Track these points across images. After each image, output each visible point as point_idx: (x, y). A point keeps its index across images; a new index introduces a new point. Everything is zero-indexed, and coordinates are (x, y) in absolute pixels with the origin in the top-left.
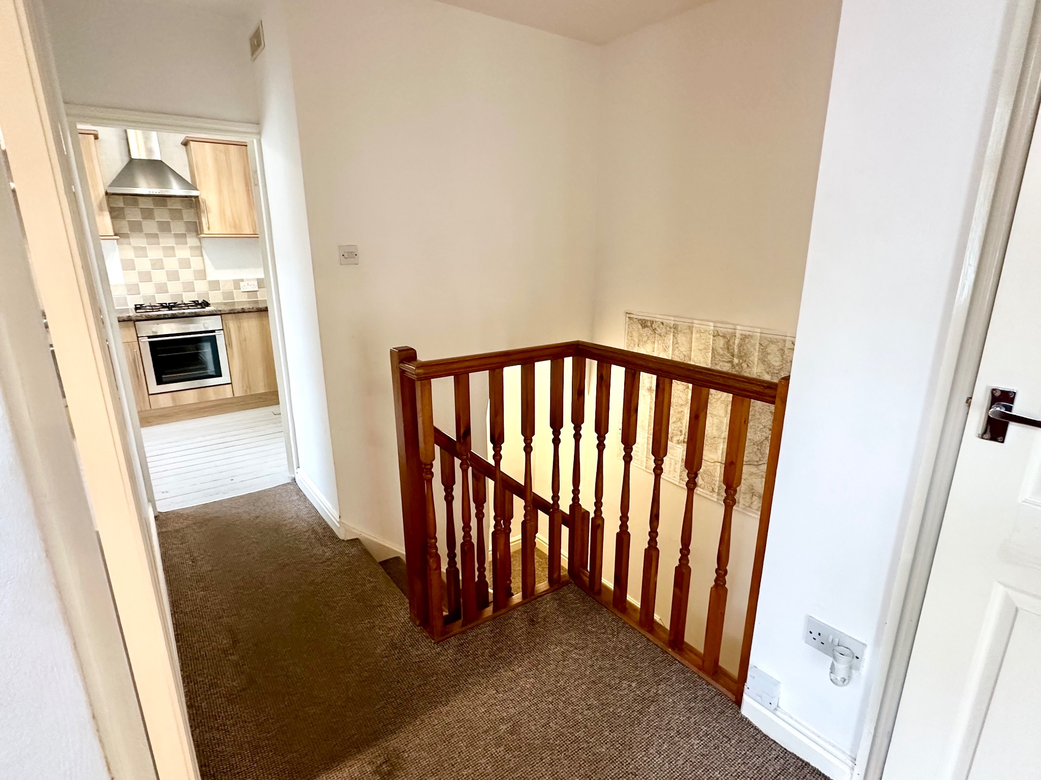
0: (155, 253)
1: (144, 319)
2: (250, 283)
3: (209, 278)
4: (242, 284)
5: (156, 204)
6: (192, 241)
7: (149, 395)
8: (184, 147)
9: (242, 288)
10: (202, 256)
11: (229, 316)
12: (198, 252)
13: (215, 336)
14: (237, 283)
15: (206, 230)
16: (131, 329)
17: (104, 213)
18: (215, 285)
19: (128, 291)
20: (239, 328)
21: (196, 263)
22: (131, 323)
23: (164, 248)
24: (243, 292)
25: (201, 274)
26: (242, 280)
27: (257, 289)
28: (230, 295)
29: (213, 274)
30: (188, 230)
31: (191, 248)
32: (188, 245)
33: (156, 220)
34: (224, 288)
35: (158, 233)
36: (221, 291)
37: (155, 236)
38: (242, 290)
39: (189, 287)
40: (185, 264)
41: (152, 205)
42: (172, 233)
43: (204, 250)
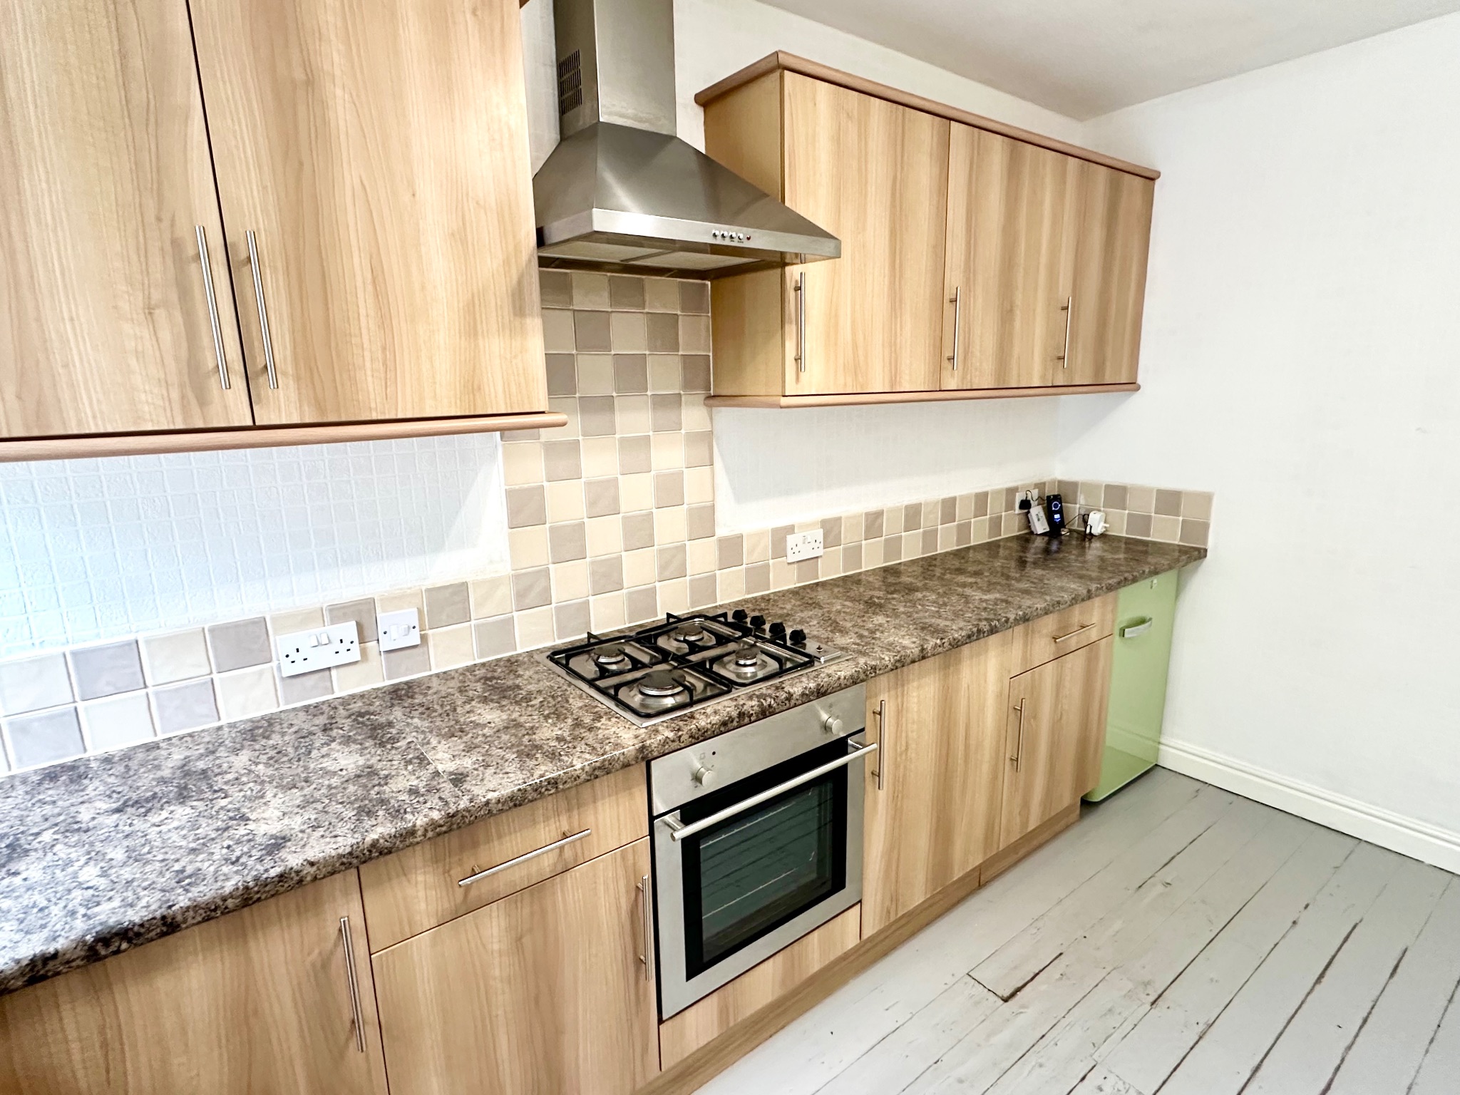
0: (599, 460)
2: (809, 535)
3: (721, 532)
4: (791, 541)
6: (694, 416)
7: (661, 1020)
8: (703, 113)
9: (789, 552)
10: (711, 463)
12: (701, 453)
13: (845, 766)
14: (780, 537)
15: (790, 385)
16: (635, 789)
17: (528, 321)
18: (731, 550)
19: (520, 596)
20: (899, 716)
21: (695, 485)
23: (625, 444)
24: (790, 563)
25: (703, 520)
26: (791, 529)
27: (821, 552)
28: (759, 573)
29: (727, 519)
30: (688, 384)
31: (693, 439)
32: (683, 431)
33: (613, 352)
34: (751, 556)
35: (614, 394)
36: (744, 566)
37: (605, 405)
38: (791, 558)
39: (673, 564)
40: (670, 492)
41: (607, 300)
42: (649, 393)
43: (717, 444)
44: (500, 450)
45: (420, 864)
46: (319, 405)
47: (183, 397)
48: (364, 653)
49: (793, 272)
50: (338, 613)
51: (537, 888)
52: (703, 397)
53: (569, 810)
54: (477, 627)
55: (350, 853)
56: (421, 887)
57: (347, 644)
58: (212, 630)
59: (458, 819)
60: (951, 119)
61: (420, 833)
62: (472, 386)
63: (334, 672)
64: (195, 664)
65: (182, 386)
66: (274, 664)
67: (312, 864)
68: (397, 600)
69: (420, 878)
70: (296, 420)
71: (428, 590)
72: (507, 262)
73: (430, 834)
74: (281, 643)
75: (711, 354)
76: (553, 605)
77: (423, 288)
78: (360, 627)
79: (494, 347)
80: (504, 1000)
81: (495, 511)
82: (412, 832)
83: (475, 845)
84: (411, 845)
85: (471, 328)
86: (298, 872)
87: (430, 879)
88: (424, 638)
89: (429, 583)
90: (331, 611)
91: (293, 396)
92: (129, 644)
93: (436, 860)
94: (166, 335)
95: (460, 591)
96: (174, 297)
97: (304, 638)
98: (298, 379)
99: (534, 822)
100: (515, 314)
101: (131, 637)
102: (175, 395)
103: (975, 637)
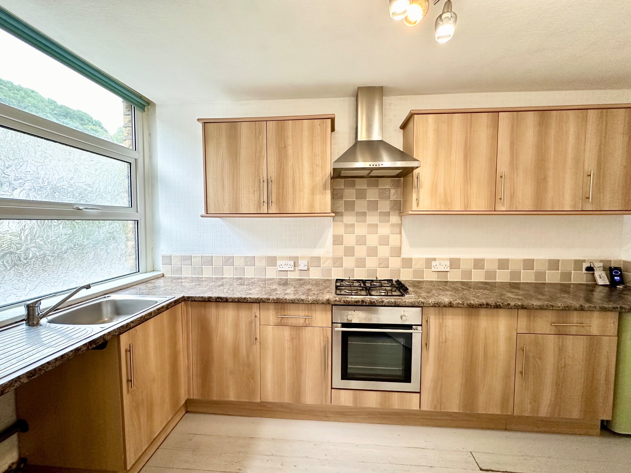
0: (360, 230)
1: (341, 304)
2: (443, 263)
3: (403, 256)
4: (434, 263)
5: (369, 185)
6: (394, 219)
7: (332, 388)
8: (402, 131)
9: (433, 268)
10: (401, 233)
11: (432, 310)
12: (397, 230)
13: (411, 334)
14: (429, 262)
15: (414, 207)
16: (328, 312)
17: (327, 191)
18: (407, 263)
19: (334, 263)
20: (441, 327)
21: (394, 240)
22: (329, 307)
23: (369, 225)
24: (433, 271)
25: (397, 251)
26: (435, 259)
27: (448, 270)
29: (407, 253)
30: (392, 208)
31: (393, 225)
32: (390, 223)
33: (367, 200)
34: (416, 266)
35: (367, 211)
36: (412, 269)
37: (364, 214)
38: (433, 269)
39: (384, 263)
40: (384, 241)
41: (366, 186)
42: (378, 211)
43: (403, 228)
44: (332, 224)
45: (272, 308)
46: (280, 210)
47: (257, 207)
48: (295, 269)
49: (416, 172)
50: (290, 258)
51: (297, 328)
52: (398, 213)
53: (308, 310)
54: (322, 269)
55: (257, 299)
56: (271, 314)
57: (291, 266)
58: (267, 257)
59: (279, 300)
60: (499, 112)
61: (271, 300)
62: (312, 206)
63: (288, 272)
64: (263, 263)
65: (257, 205)
66: (277, 267)
67: (250, 298)
68: (304, 258)
69: (272, 312)
70: (275, 213)
71: (311, 257)
72: (322, 178)
73: (273, 301)
74: (279, 263)
75: (402, 200)
76: (343, 268)
77: (303, 185)
78: (294, 263)
79: (318, 197)
80: (287, 353)
81: (329, 240)
82: (269, 299)
83: (284, 310)
84: (268, 302)
85: (313, 193)
86: (247, 299)
87: (274, 313)
88: (308, 269)
89: (311, 256)
90: (289, 258)
91: (275, 208)
92: (253, 257)
93: (275, 309)
94: (256, 196)
95: (319, 258)
96: (258, 189)
97: (283, 262)
98: (276, 204)
99: (299, 310)
100: (324, 190)
101: (254, 255)
102: (256, 207)
103: (485, 306)
